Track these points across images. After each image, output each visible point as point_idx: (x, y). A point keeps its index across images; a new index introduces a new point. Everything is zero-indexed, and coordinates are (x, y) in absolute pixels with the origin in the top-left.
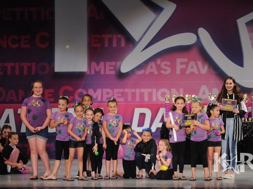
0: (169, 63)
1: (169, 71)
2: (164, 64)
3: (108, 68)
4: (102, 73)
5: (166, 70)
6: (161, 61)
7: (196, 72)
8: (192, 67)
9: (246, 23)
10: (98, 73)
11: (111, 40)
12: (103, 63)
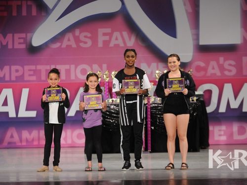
0: (89, 35)
1: (89, 43)
2: (83, 34)
3: (17, 41)
4: (10, 46)
5: (86, 43)
6: (80, 33)
7: (122, 44)
10: (5, 47)
11: (19, 8)
12: (11, 35)
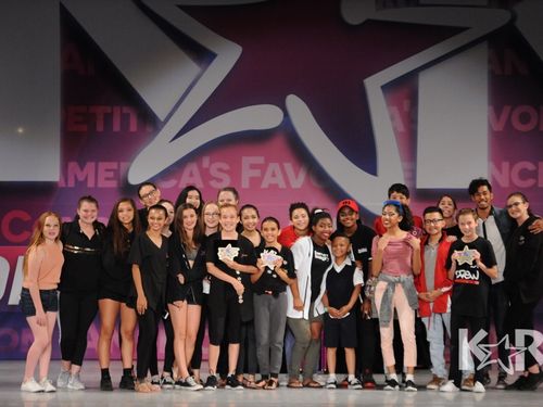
0: (225, 166)
1: (227, 182)
2: (216, 167)
3: (102, 174)
4: (91, 184)
6: (211, 162)
7: (282, 185)
8: (274, 175)
9: (382, 87)
10: (81, 184)
11: (108, 118)
12: (93, 164)
